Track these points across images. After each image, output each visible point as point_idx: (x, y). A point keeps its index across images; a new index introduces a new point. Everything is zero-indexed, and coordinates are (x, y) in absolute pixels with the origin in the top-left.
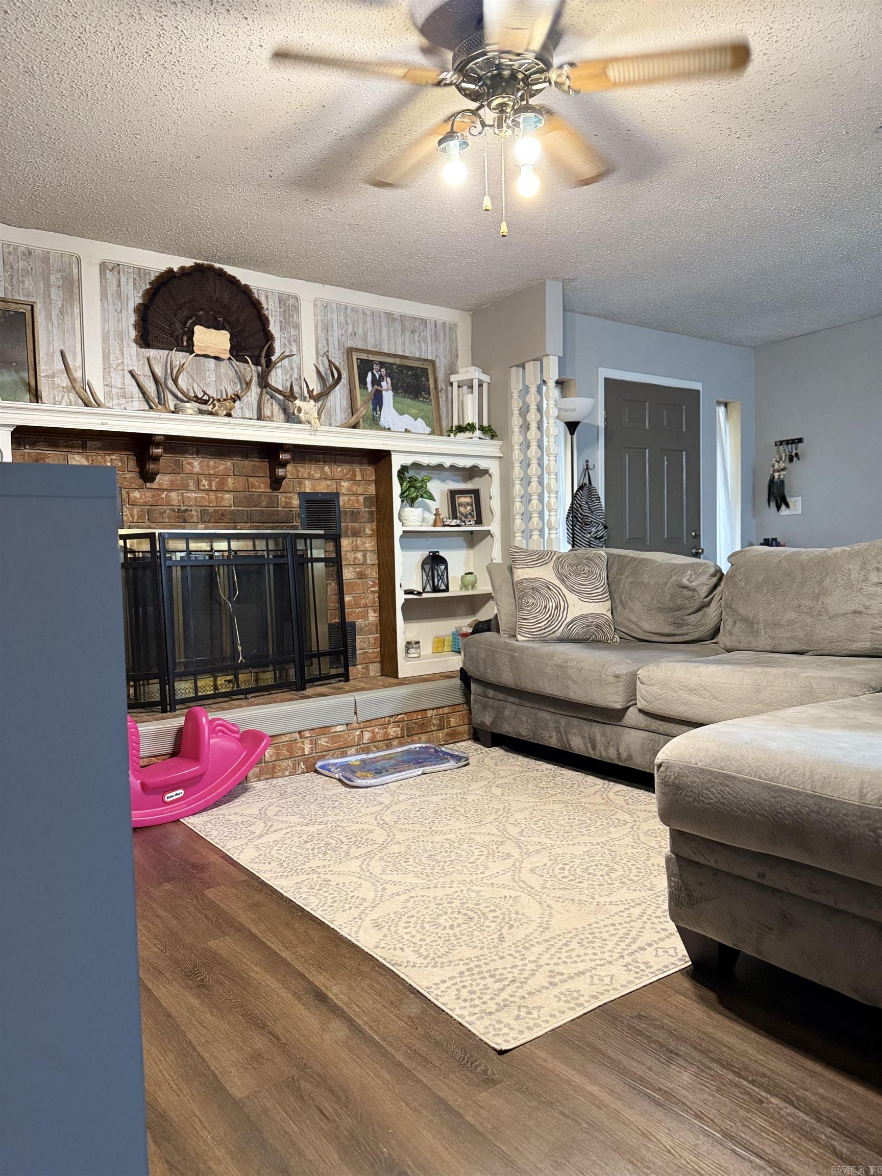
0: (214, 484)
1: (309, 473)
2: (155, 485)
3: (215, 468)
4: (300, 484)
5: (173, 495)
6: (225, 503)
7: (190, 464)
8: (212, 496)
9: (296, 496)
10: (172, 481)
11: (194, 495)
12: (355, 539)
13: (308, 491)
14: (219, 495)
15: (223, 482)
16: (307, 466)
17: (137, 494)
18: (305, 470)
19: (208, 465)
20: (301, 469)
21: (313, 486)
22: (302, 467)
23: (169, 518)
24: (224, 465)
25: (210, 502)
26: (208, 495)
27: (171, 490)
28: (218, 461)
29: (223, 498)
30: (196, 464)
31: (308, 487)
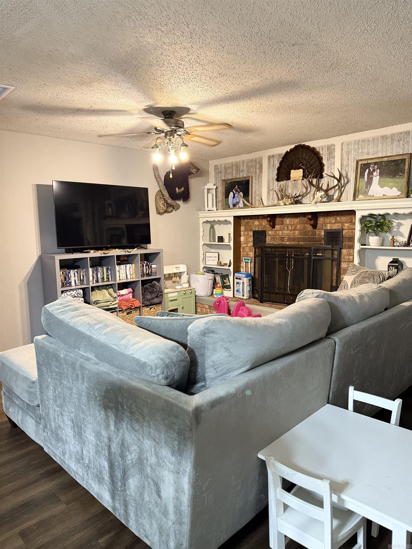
0: (293, 228)
1: (330, 221)
2: (275, 229)
3: (294, 222)
4: (325, 225)
5: (280, 232)
6: (296, 234)
7: (286, 221)
8: (292, 232)
9: (323, 231)
10: (280, 228)
11: (286, 232)
12: (349, 250)
13: (328, 228)
14: (294, 232)
15: (296, 227)
16: (329, 218)
17: (270, 232)
18: (328, 220)
19: (291, 221)
20: (326, 220)
21: (331, 226)
22: (327, 218)
23: (279, 240)
24: (296, 220)
25: (291, 234)
26: (291, 232)
27: (280, 231)
28: (295, 219)
29: (295, 233)
30: (288, 221)
31: (329, 227)
